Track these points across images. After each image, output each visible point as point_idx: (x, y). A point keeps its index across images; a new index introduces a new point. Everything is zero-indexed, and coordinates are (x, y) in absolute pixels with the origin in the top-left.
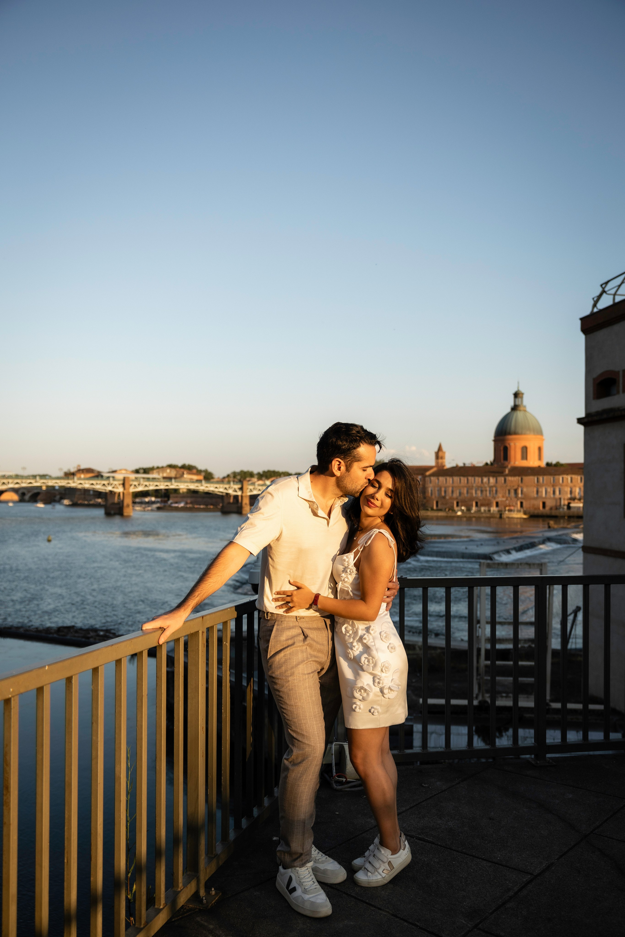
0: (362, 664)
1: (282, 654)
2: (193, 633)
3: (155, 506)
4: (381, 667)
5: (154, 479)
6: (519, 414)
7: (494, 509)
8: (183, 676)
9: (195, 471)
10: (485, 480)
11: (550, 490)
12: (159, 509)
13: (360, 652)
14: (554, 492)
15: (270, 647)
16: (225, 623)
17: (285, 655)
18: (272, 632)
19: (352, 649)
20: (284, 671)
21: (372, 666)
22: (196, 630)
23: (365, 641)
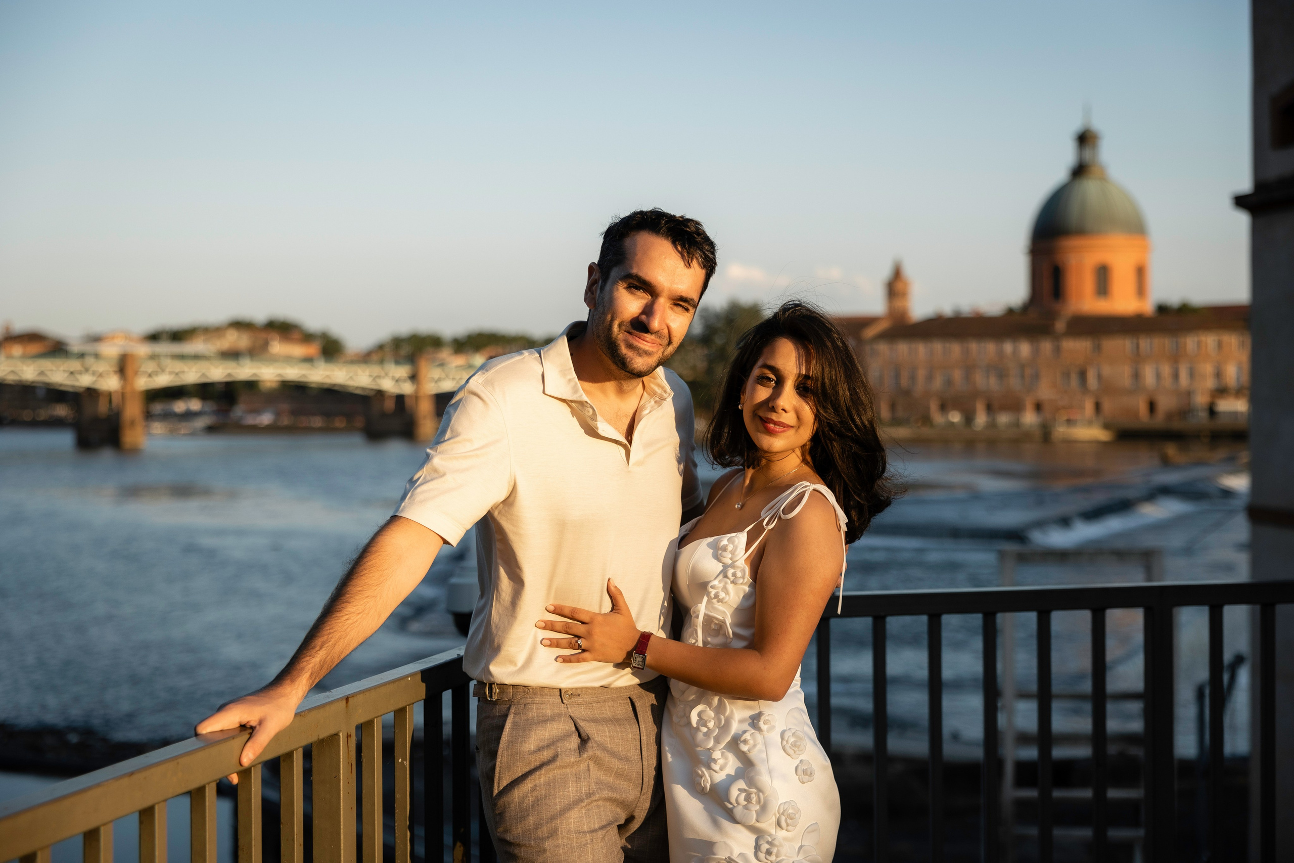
0: (731, 803)
1: (528, 785)
2: (324, 739)
3: (200, 423)
4: (778, 815)
5: (197, 357)
6: (1090, 187)
7: (1030, 418)
8: (302, 843)
9: (296, 335)
10: (1008, 347)
11: (1166, 370)
12: (211, 430)
13: (728, 775)
14: (1176, 376)
15: (497, 770)
16: (400, 713)
17: (535, 786)
18: (502, 731)
19: (709, 768)
20: (532, 827)
21: (755, 811)
22: (332, 731)
23: (744, 748)
